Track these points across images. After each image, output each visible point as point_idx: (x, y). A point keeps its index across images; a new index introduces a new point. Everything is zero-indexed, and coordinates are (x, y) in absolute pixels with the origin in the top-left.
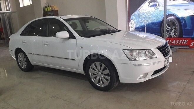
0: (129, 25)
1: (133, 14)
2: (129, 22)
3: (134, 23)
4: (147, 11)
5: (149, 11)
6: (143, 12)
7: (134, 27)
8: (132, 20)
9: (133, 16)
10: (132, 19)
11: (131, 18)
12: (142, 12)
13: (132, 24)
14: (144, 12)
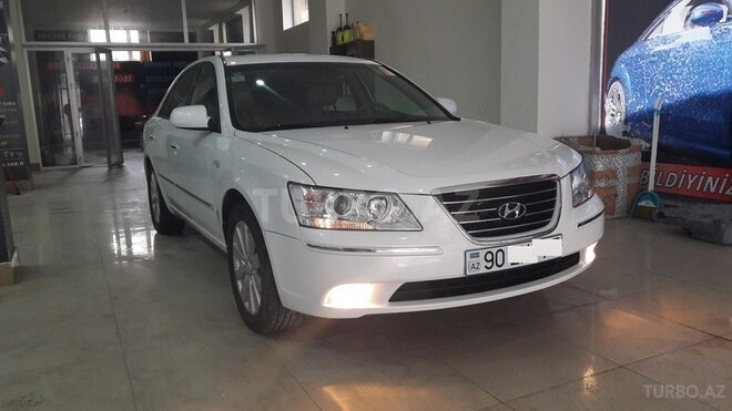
0: (603, 102)
1: (623, 56)
2: (605, 90)
3: (622, 97)
4: (677, 44)
5: (686, 46)
6: (662, 48)
7: (623, 111)
8: (616, 84)
9: (620, 68)
10: (616, 79)
11: (613, 75)
12: (657, 49)
13: (616, 100)
14: (666, 47)
